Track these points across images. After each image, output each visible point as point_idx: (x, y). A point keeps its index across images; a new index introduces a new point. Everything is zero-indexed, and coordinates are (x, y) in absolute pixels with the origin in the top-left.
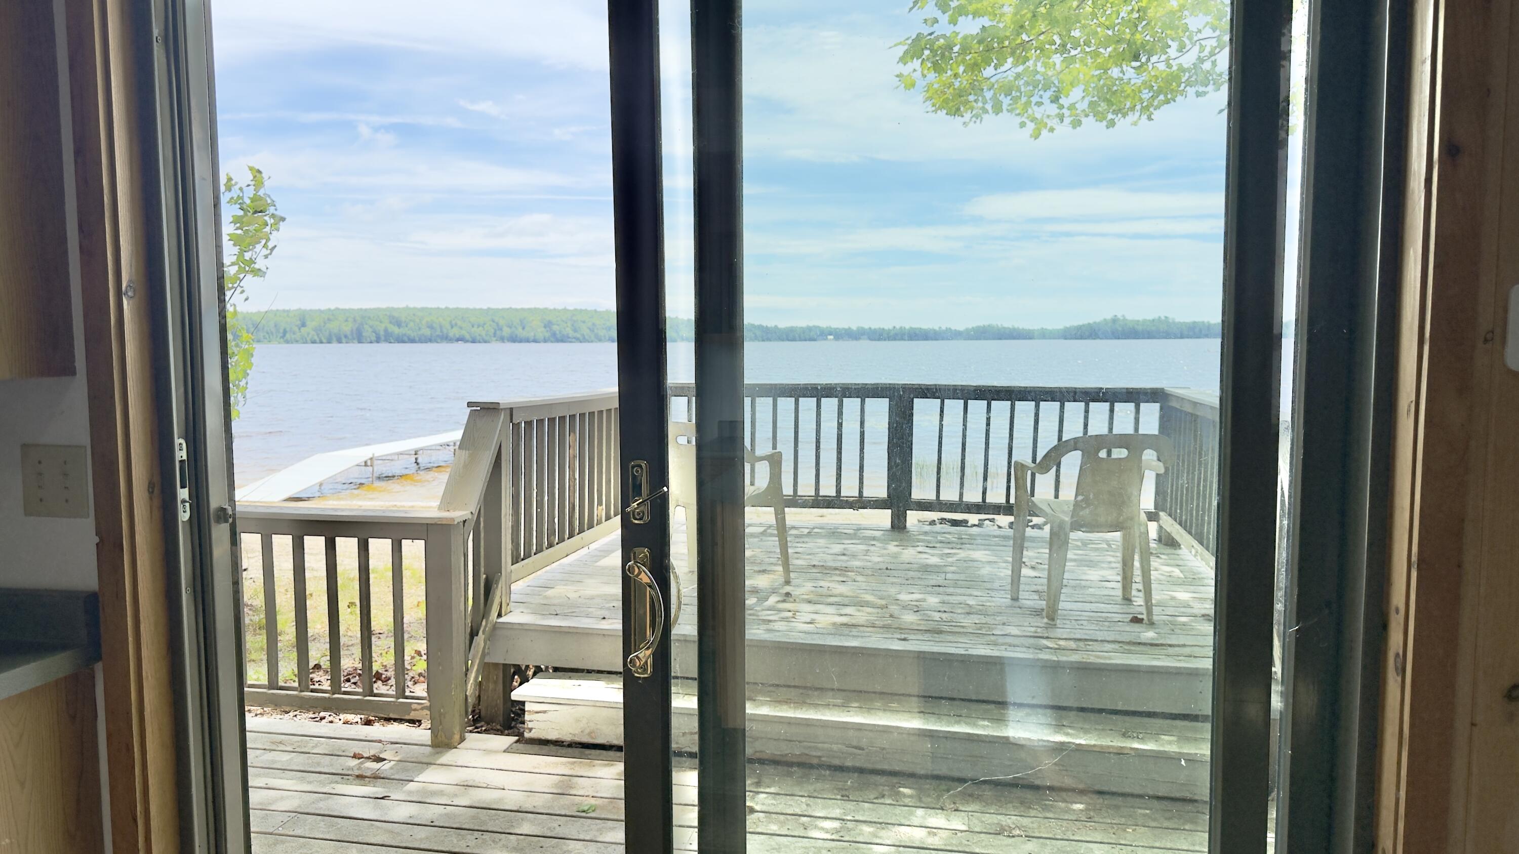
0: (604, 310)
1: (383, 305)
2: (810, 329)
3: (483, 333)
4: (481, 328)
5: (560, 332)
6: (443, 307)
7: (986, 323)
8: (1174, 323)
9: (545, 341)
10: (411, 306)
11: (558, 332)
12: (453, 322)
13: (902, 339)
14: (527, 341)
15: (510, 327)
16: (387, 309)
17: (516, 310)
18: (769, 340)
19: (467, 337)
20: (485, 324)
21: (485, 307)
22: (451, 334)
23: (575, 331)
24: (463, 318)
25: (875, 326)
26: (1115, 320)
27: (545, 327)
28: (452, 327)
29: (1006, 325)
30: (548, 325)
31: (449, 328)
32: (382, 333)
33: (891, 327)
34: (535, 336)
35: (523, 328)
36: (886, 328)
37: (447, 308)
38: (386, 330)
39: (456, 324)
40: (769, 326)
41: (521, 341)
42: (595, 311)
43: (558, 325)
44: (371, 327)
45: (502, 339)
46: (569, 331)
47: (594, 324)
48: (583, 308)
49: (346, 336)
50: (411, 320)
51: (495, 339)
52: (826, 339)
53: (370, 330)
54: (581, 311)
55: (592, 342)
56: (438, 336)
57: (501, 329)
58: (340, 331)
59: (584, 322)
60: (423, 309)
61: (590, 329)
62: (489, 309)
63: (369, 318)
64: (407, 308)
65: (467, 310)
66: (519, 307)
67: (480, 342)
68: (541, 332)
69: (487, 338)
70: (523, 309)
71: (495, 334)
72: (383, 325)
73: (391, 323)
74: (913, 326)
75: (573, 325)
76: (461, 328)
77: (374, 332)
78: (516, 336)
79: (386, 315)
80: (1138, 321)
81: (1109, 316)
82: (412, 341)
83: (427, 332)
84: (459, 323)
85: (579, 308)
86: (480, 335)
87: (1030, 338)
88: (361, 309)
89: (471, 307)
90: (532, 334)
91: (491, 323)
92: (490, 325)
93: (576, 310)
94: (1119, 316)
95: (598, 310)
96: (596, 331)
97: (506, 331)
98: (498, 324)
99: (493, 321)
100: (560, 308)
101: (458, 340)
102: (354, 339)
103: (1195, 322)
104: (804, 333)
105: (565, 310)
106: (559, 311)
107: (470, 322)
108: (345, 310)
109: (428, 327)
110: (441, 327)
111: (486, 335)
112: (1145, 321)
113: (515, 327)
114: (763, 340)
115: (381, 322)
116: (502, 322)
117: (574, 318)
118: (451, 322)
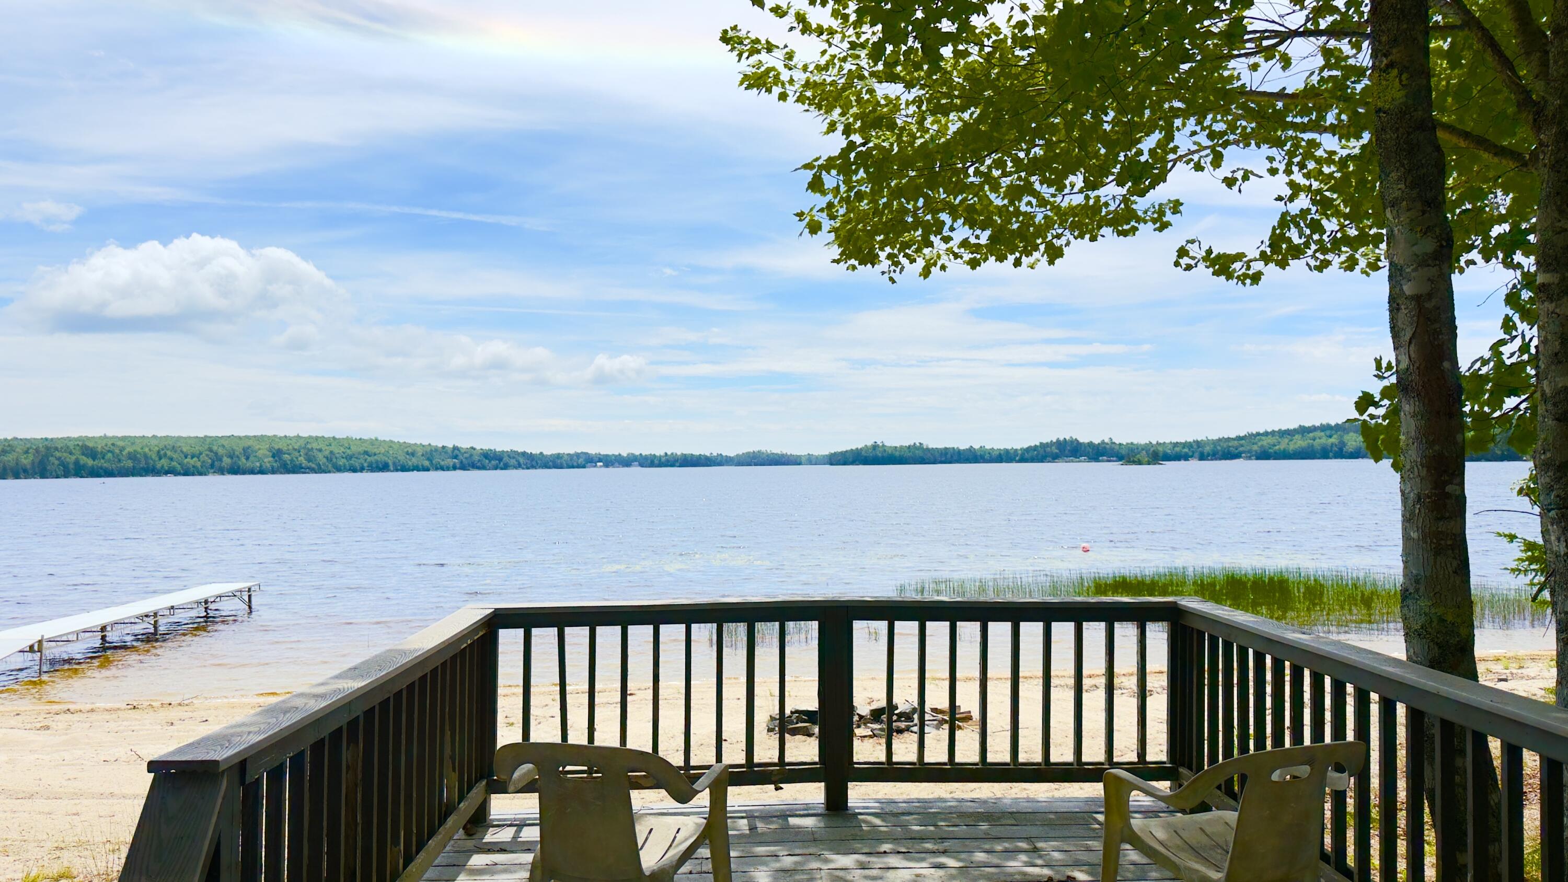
0: (345, 437)
1: (75, 434)
2: (578, 455)
3: (199, 464)
4: (195, 459)
5: (292, 460)
6: (150, 436)
7: (756, 450)
8: (928, 449)
9: (273, 472)
10: (110, 434)
11: (289, 462)
12: (162, 452)
13: (672, 465)
14: (252, 472)
15: (232, 458)
16: (79, 439)
17: (240, 438)
18: (533, 467)
19: (179, 468)
20: (201, 454)
21: (201, 435)
22: (159, 466)
23: (309, 460)
24: (174, 447)
25: (646, 452)
26: (875, 447)
27: (273, 456)
28: (160, 459)
29: (775, 451)
30: (277, 454)
31: (157, 459)
32: (71, 466)
33: (662, 454)
34: (261, 466)
35: (247, 458)
36: (658, 454)
37: (154, 437)
38: (77, 462)
39: (165, 455)
40: (534, 452)
41: (244, 473)
42: (334, 438)
43: (289, 454)
44: (59, 459)
45: (221, 471)
46: (302, 460)
47: (331, 452)
48: (320, 435)
49: (25, 471)
50: (109, 451)
51: (212, 471)
52: (596, 466)
53: (57, 462)
54: (317, 438)
55: (329, 472)
56: (143, 468)
57: (221, 460)
58: (17, 464)
59: (320, 450)
60: (124, 438)
61: (327, 458)
62: (206, 436)
63: (56, 449)
64: (105, 437)
65: (179, 438)
66: (242, 434)
67: (193, 474)
68: (268, 461)
69: (204, 470)
70: (247, 437)
71: (212, 466)
72: (73, 458)
73: (83, 454)
74: (684, 453)
75: (306, 454)
76: (171, 459)
77: (64, 466)
78: (239, 467)
79: (78, 445)
80: (896, 447)
81: (870, 443)
82: (109, 474)
83: (130, 464)
84: (169, 453)
85: (314, 435)
86: (194, 467)
87: (800, 464)
88: (46, 439)
89: (184, 435)
90: (258, 464)
91: (208, 453)
92: (207, 455)
93: (310, 437)
94: (879, 443)
95: (337, 437)
96: (334, 460)
97: (227, 461)
98: (216, 454)
99: (211, 450)
100: (292, 435)
101: (167, 473)
102: (36, 474)
103: (946, 448)
104: (571, 460)
105: (298, 437)
106: (290, 438)
107: (182, 451)
108: (26, 439)
109: (130, 458)
110: (146, 456)
111: (202, 467)
112: (901, 447)
113: (238, 457)
114: (528, 468)
115: (71, 453)
116: (221, 451)
117: (309, 446)
118: (159, 452)
